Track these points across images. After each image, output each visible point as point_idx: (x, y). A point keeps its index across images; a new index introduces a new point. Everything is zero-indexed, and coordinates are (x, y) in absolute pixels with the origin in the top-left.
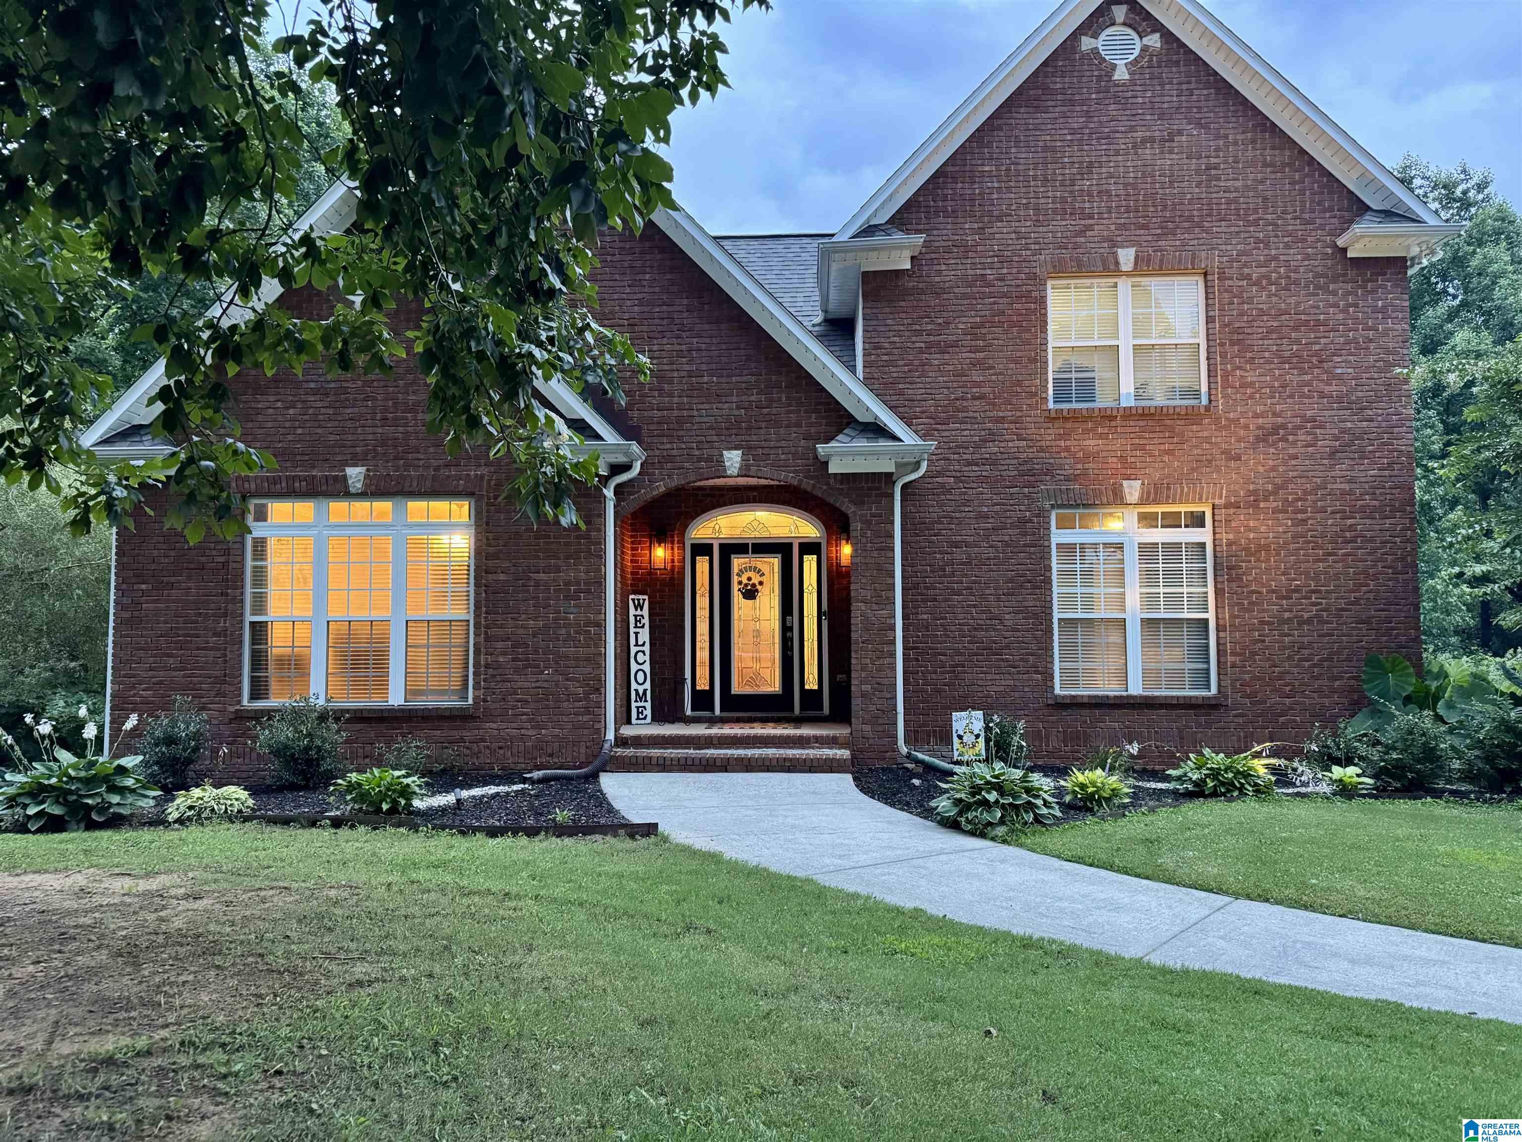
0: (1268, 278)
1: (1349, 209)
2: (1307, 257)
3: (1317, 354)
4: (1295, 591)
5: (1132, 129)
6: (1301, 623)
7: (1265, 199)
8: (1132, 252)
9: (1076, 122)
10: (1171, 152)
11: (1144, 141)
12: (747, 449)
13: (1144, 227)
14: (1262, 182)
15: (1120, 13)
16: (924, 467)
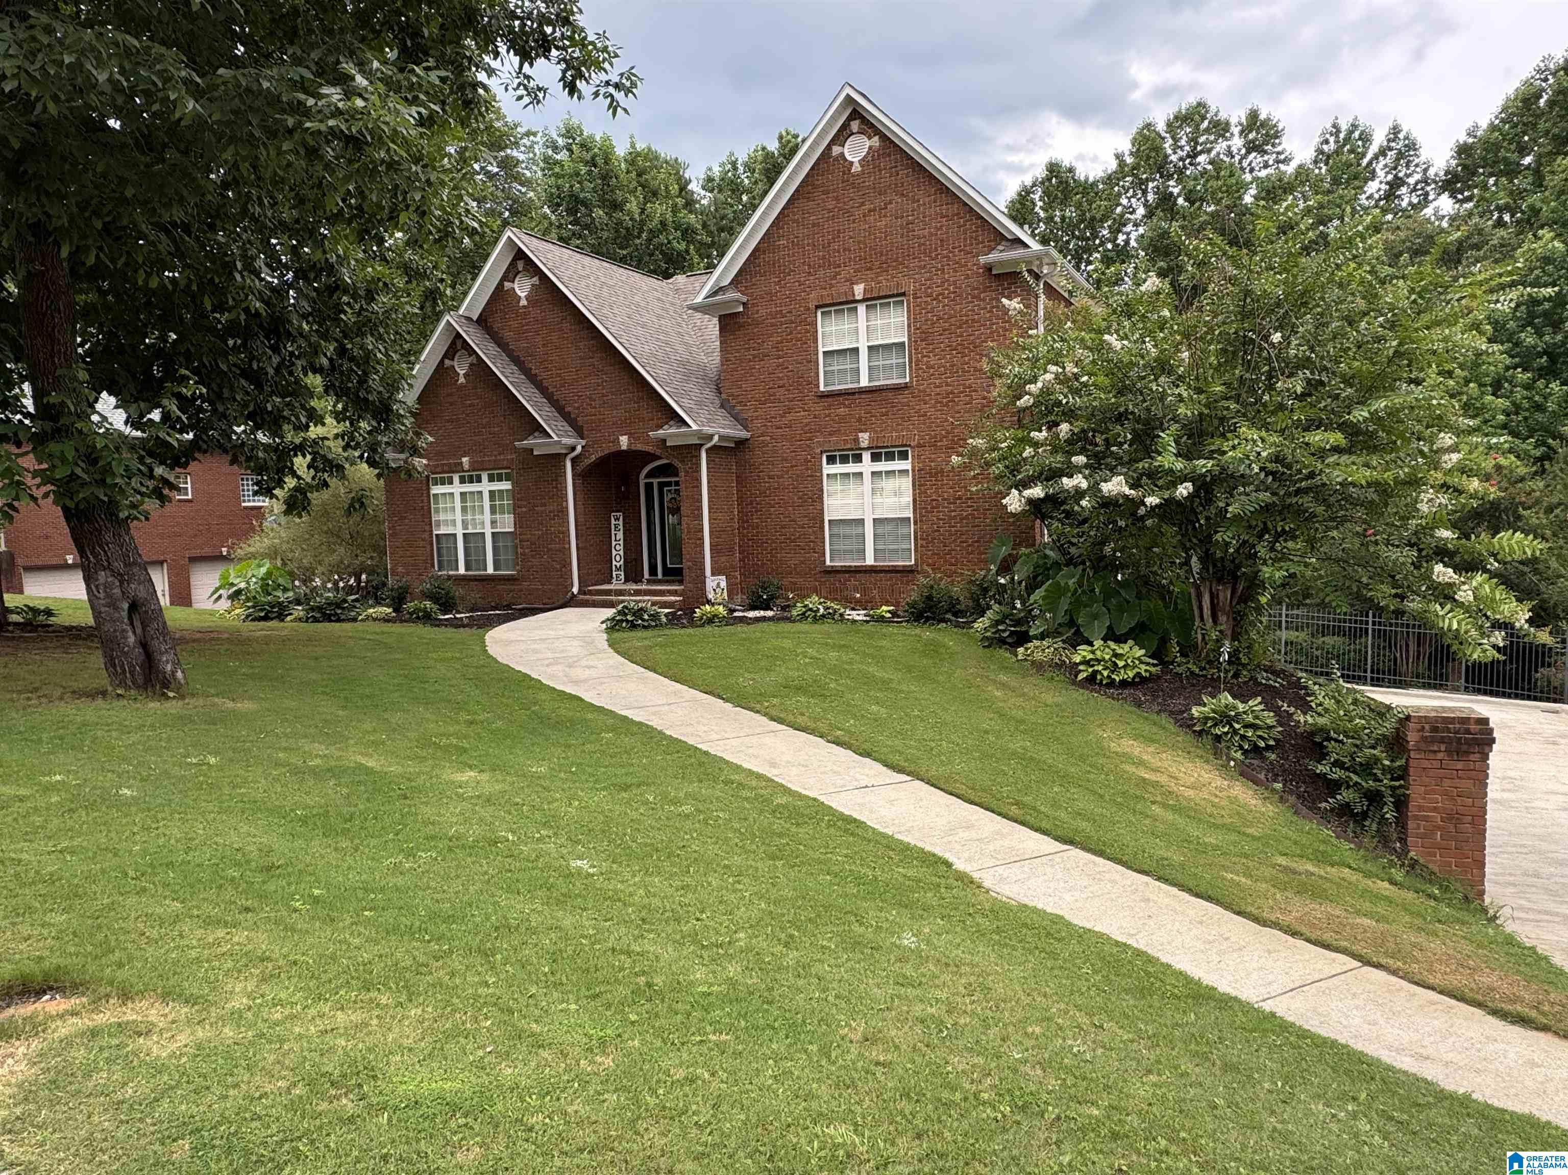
0: (943, 294)
1: (995, 240)
2: (967, 277)
3: (973, 343)
4: (960, 498)
5: (863, 204)
6: (962, 519)
7: (942, 241)
8: (862, 286)
9: (831, 204)
10: (885, 216)
11: (870, 211)
12: (630, 435)
13: (870, 269)
14: (938, 229)
15: (855, 126)
16: (716, 438)
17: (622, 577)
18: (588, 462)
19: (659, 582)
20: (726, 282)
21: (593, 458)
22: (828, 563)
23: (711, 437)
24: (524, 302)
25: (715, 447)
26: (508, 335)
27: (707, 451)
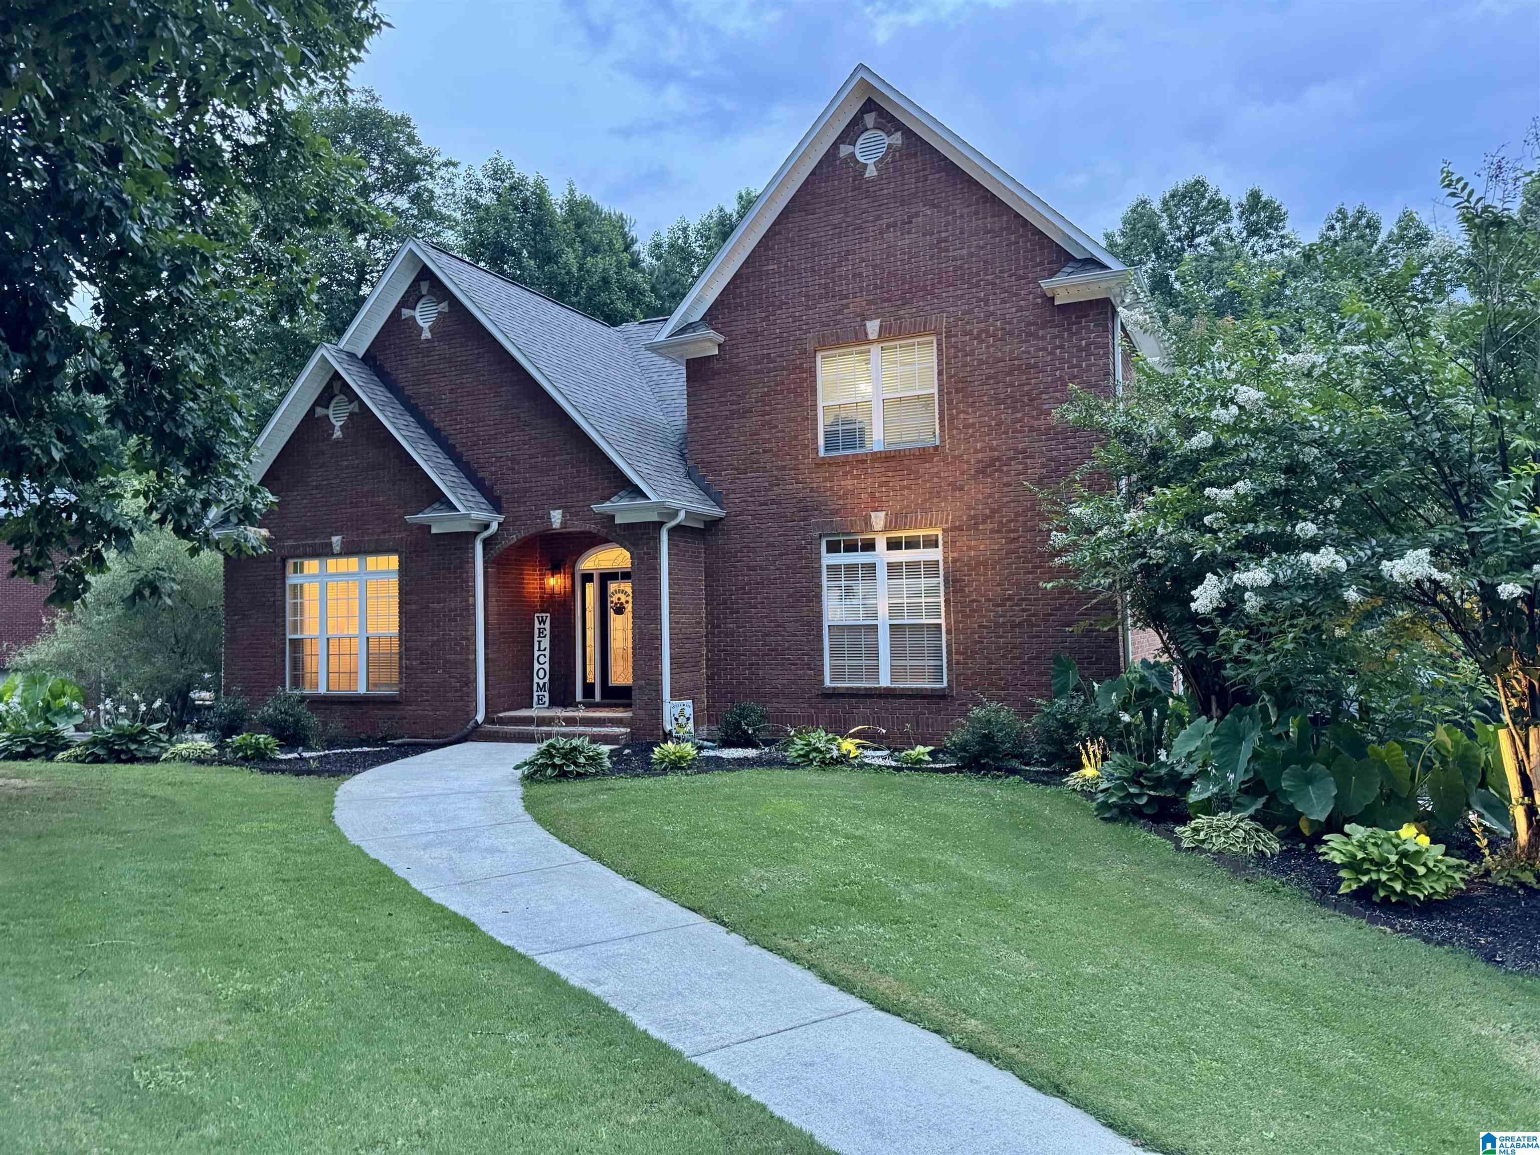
0: (987, 331)
1: (1058, 261)
2: (1020, 309)
3: (1028, 394)
4: (1009, 599)
5: (879, 218)
6: (1013, 627)
7: (986, 262)
8: (877, 322)
9: (836, 218)
10: (909, 233)
11: (888, 226)
12: (565, 508)
13: (888, 300)
14: (982, 248)
15: (870, 119)
16: (682, 515)
17: (547, 699)
18: (504, 544)
19: (598, 706)
20: (697, 317)
21: (514, 539)
22: (828, 683)
23: (675, 513)
24: (426, 335)
25: (679, 528)
26: (403, 377)
27: (671, 531)
